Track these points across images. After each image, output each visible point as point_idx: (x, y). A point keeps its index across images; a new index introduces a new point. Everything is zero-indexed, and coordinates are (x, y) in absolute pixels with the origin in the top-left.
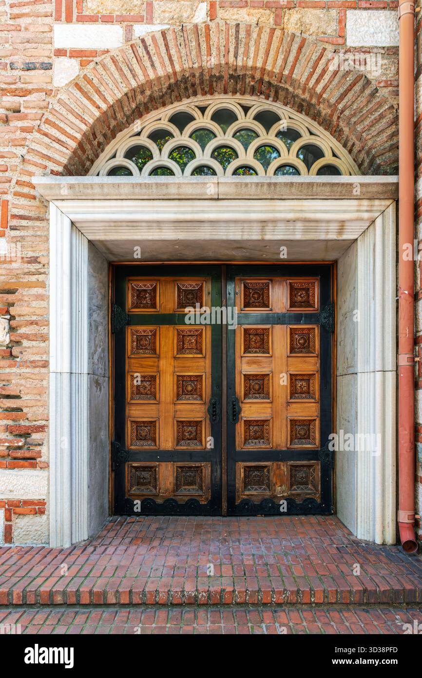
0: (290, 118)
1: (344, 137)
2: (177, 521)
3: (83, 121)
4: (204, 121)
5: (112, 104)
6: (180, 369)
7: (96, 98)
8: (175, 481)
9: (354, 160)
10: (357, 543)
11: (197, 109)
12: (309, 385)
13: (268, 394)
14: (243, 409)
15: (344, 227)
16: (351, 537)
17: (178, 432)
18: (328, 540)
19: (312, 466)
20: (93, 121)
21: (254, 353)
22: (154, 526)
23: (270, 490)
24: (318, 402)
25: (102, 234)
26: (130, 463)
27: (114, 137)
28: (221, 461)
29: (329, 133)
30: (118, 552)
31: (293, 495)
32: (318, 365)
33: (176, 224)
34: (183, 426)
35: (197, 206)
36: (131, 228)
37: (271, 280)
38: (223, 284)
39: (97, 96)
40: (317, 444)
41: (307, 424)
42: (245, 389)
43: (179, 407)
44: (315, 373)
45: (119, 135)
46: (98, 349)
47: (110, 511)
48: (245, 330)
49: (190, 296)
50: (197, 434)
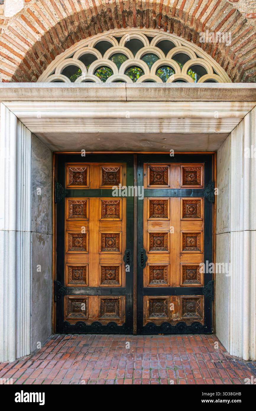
0: (182, 45)
1: (222, 58)
2: (100, 338)
3: (26, 42)
4: (119, 47)
5: (48, 30)
6: (103, 229)
7: (36, 26)
8: (99, 309)
9: (229, 76)
10: (229, 359)
11: (114, 39)
12: (196, 241)
13: (167, 247)
14: (149, 258)
15: (221, 123)
16: (225, 353)
17: (102, 274)
18: (208, 356)
19: (198, 299)
20: (34, 43)
21: (157, 218)
22: (83, 342)
23: (167, 316)
24: (202, 253)
25: (41, 128)
26: (67, 296)
27: (53, 58)
28: (132, 296)
29: (211, 57)
30: (49, 366)
31: (184, 320)
32: (203, 226)
33: (96, 120)
34: (106, 270)
35: (111, 106)
36: (62, 123)
37: (170, 166)
38: (135, 168)
39: (37, 24)
40: (202, 283)
41: (195, 268)
42: (150, 243)
43: (103, 256)
44: (201, 232)
45: (58, 57)
46: (41, 214)
47: (53, 330)
48: (151, 201)
49: (111, 177)
50: (115, 275)
